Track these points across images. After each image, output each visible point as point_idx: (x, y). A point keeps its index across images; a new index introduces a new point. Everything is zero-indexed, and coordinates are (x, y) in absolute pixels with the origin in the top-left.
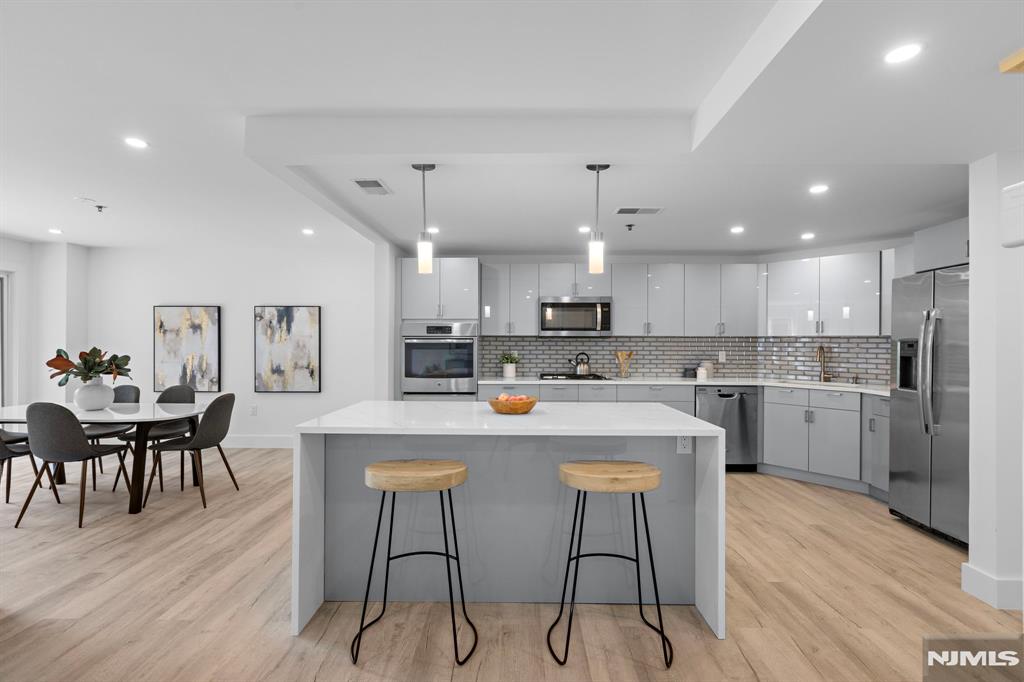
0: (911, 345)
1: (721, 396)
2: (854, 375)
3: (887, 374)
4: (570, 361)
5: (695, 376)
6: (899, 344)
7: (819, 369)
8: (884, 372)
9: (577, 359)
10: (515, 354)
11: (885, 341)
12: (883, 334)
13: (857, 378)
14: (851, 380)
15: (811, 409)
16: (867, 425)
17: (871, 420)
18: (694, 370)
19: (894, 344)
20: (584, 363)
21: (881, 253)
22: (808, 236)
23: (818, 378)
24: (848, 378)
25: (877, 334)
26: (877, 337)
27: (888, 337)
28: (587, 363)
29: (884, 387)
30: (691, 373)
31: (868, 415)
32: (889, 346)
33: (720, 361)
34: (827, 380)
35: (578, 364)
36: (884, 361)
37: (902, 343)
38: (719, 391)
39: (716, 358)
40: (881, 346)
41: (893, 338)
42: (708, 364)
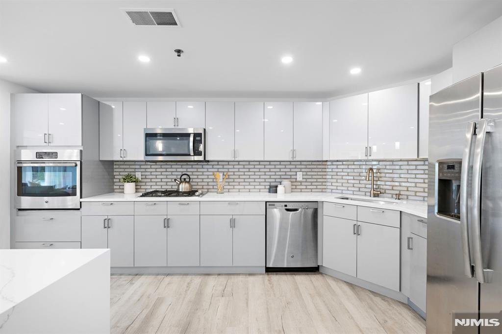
0: (451, 167)
1: (287, 210)
2: (398, 192)
3: (424, 192)
4: (175, 180)
5: (276, 192)
6: (437, 165)
7: (370, 186)
8: (422, 190)
9: (181, 179)
10: (138, 175)
11: (422, 163)
12: (421, 157)
13: (399, 194)
14: (394, 196)
15: (359, 223)
16: (406, 244)
17: (409, 238)
18: (277, 187)
19: (432, 166)
20: (186, 182)
21: (419, 84)
22: (356, 71)
23: (369, 194)
24: (393, 194)
25: (415, 157)
26: (416, 160)
27: (425, 160)
28: (189, 182)
29: (422, 203)
30: (273, 189)
31: (406, 234)
32: (426, 167)
33: (298, 179)
34: (376, 195)
35: (181, 182)
36: (422, 181)
37: (441, 163)
38: (286, 206)
39: (295, 177)
40: (419, 167)
41: (430, 161)
42: (286, 183)
